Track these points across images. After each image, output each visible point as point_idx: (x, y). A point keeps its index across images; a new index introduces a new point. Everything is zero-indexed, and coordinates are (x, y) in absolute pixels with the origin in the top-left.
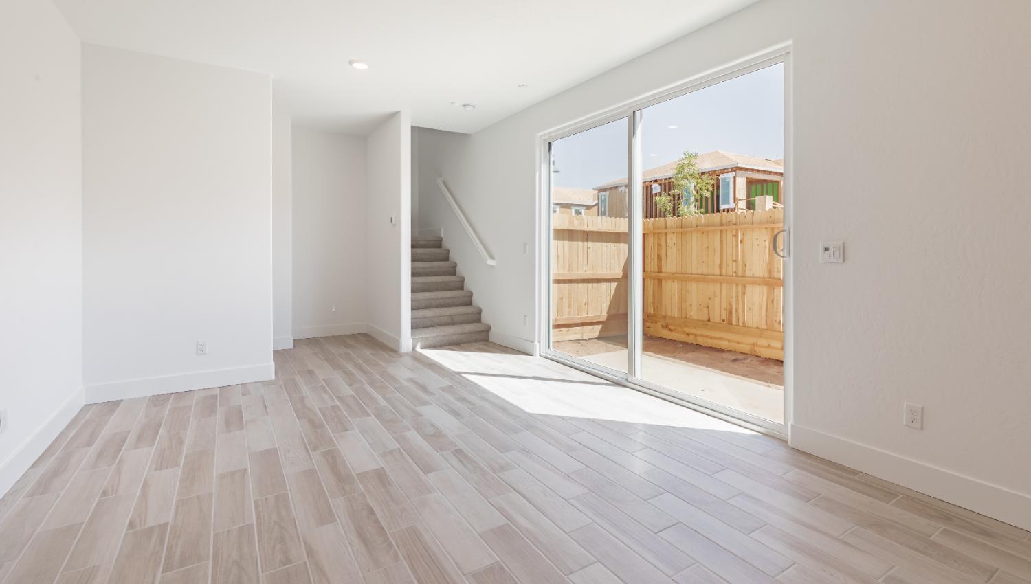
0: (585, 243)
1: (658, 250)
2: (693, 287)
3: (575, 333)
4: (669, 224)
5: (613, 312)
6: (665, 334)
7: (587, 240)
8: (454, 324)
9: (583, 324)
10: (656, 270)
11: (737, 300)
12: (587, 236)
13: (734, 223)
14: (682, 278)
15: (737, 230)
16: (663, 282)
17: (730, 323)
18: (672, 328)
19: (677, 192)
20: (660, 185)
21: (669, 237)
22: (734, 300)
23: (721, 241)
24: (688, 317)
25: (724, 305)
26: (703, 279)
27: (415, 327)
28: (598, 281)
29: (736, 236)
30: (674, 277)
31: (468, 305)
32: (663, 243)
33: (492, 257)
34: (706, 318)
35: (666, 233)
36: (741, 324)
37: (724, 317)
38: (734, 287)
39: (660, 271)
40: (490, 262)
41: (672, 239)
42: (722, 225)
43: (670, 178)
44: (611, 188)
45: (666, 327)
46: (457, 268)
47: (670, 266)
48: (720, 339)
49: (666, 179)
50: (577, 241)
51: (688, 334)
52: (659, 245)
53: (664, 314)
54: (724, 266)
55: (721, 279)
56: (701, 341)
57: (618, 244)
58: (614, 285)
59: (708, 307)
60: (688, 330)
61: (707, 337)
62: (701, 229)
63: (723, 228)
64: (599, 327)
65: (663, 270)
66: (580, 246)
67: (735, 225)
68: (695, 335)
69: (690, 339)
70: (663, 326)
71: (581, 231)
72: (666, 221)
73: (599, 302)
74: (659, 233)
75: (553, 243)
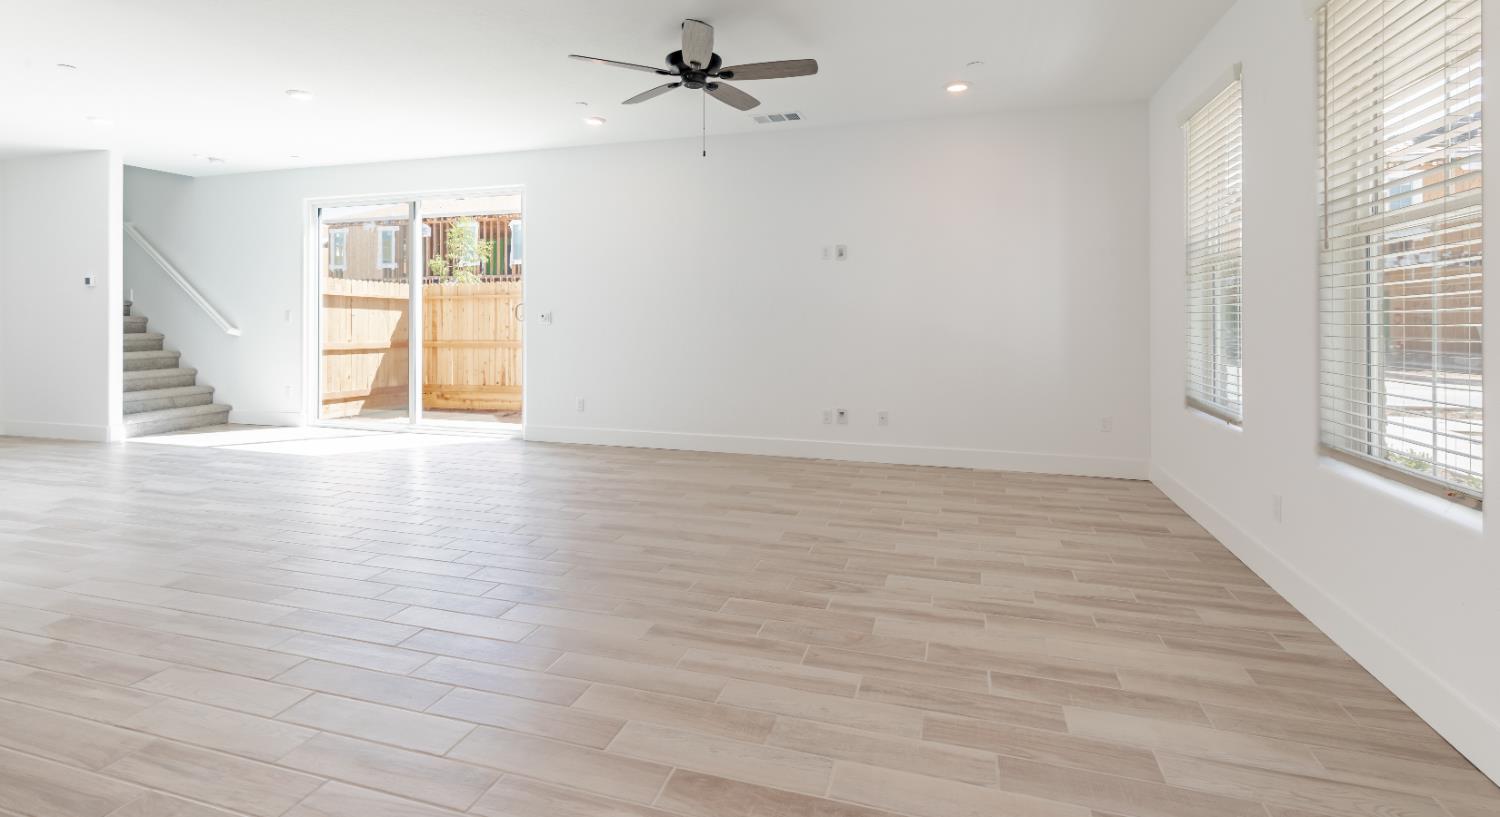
0: (349, 310)
1: (433, 317)
2: (469, 353)
3: (338, 409)
4: (444, 289)
5: (381, 385)
6: (441, 403)
7: (351, 307)
8: (175, 407)
9: (346, 400)
10: (431, 338)
11: (509, 362)
12: (351, 302)
13: (506, 291)
14: (457, 345)
15: (509, 299)
16: (439, 351)
17: (503, 384)
18: (448, 396)
19: (452, 256)
20: (431, 225)
21: (444, 303)
22: (507, 363)
23: (496, 309)
24: (465, 383)
25: (499, 369)
26: (479, 345)
27: (128, 412)
28: (364, 351)
29: (508, 304)
30: (450, 345)
31: (189, 385)
32: (438, 309)
33: (234, 326)
34: (482, 383)
35: (441, 300)
36: (512, 384)
37: (499, 379)
38: (507, 350)
39: (435, 340)
40: (232, 331)
41: (448, 306)
42: (496, 294)
43: (445, 218)
44: (351, 224)
45: (442, 396)
46: (164, 341)
47: (446, 333)
48: (495, 400)
49: (439, 219)
50: (338, 306)
51: (464, 401)
52: (434, 312)
53: (439, 383)
54: (498, 331)
55: (495, 344)
56: (476, 405)
57: (387, 311)
58: (381, 355)
59: (484, 372)
60: (463, 396)
61: (481, 400)
62: (477, 297)
63: (498, 296)
64: (362, 402)
65: (439, 338)
66: (342, 313)
67: (508, 294)
68: (472, 401)
69: (467, 405)
70: (438, 396)
71: (343, 297)
72: (442, 288)
73: (364, 374)
74: (433, 300)
75: (324, 311)
